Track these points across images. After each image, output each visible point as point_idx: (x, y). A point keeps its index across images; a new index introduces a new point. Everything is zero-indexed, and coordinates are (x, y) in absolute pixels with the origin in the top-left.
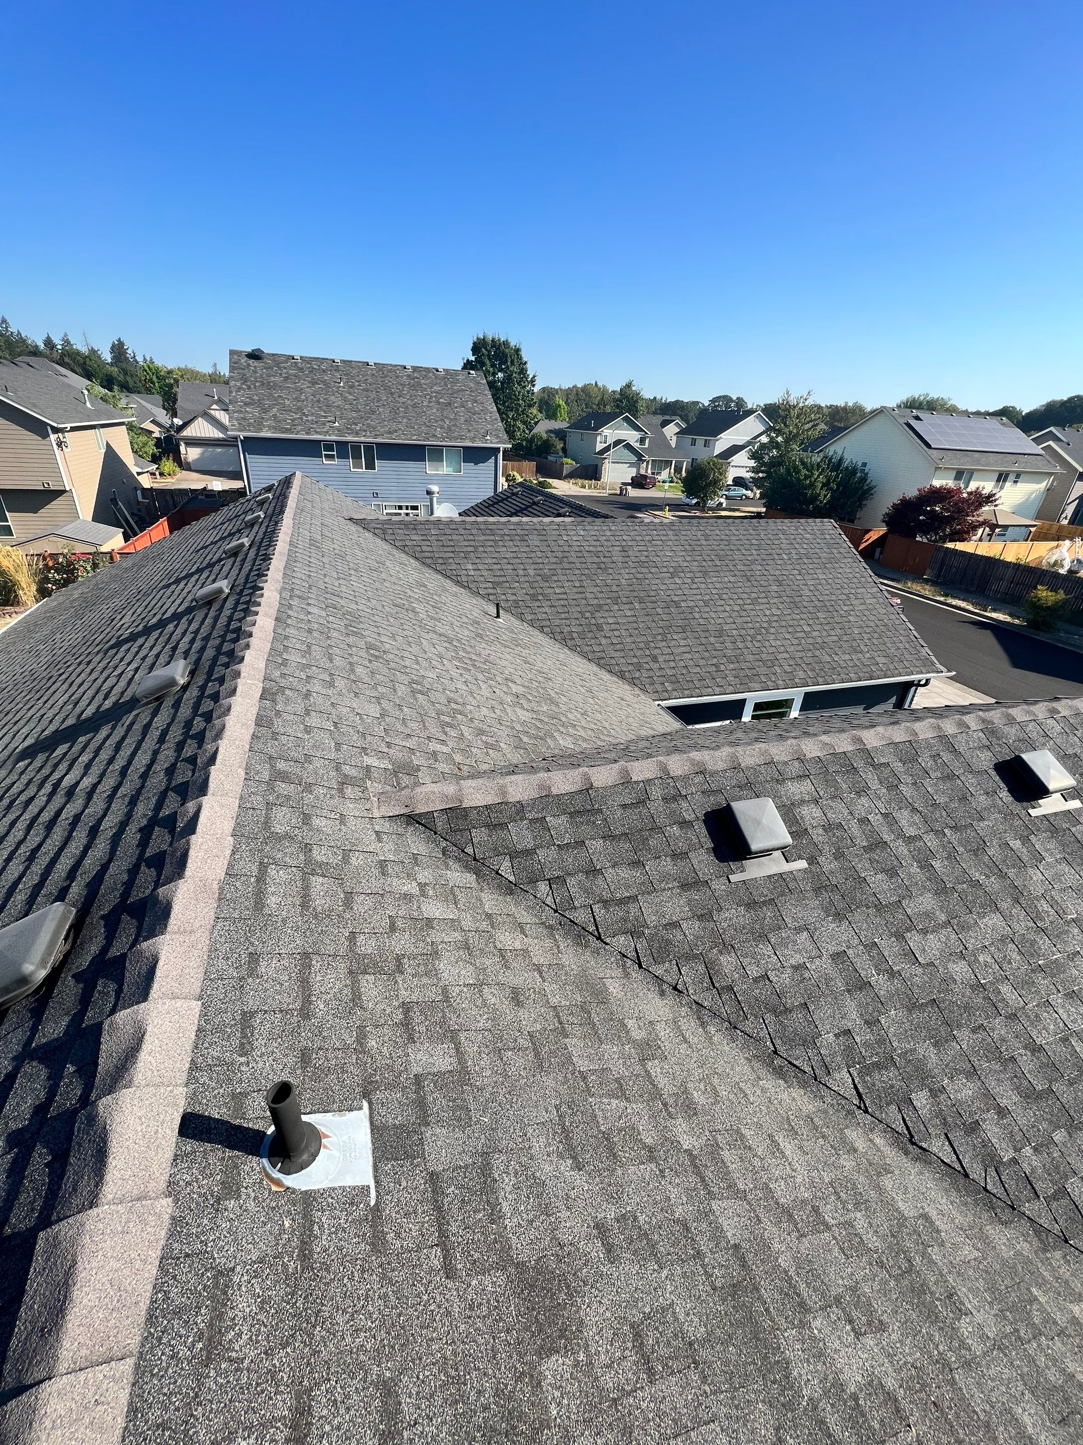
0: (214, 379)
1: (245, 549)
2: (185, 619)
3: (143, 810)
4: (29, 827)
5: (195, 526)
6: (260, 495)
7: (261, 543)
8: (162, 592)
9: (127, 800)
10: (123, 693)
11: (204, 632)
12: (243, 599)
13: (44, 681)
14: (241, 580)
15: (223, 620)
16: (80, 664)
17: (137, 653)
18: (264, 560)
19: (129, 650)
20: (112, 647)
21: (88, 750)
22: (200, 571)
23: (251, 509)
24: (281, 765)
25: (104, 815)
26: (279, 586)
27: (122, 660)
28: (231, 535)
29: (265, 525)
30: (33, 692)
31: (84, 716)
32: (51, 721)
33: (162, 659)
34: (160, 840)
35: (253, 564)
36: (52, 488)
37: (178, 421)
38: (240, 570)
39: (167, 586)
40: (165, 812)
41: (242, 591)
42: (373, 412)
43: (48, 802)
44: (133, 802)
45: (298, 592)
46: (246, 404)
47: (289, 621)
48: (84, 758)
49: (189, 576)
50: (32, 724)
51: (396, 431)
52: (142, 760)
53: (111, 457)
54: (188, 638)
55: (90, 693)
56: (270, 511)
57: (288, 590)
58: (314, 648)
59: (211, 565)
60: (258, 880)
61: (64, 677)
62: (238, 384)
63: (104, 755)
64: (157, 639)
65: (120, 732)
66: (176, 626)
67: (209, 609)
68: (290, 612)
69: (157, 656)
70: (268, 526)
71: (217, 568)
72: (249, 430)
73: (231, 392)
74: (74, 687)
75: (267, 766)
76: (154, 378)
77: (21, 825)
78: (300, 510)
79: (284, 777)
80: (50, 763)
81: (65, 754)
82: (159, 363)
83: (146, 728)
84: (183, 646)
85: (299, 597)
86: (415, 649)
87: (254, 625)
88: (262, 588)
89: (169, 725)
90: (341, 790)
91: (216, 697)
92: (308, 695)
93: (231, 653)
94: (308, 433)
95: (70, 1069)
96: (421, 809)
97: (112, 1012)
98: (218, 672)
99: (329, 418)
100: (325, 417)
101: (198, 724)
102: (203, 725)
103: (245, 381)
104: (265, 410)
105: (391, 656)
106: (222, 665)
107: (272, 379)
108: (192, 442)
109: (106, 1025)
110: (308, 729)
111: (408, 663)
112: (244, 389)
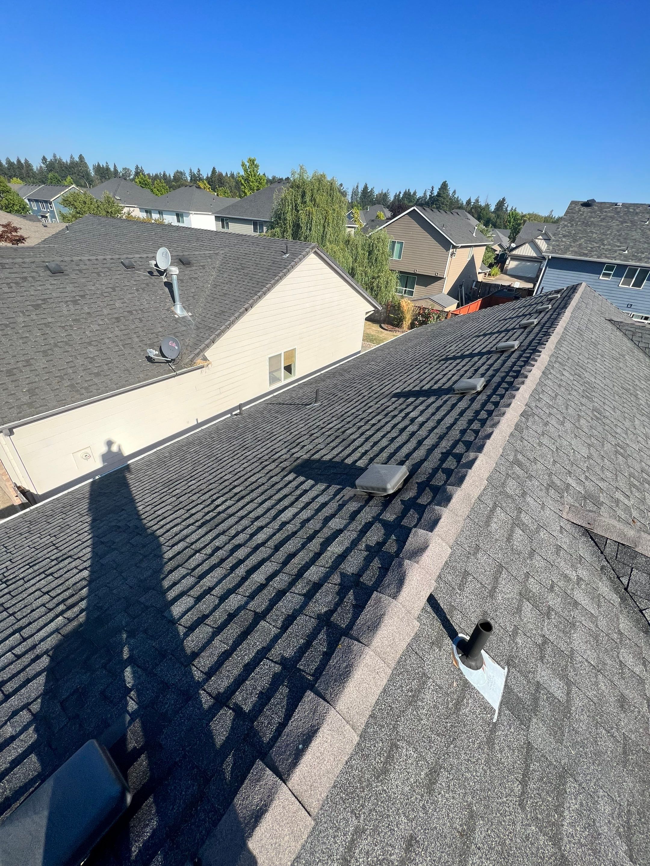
0: (548, 220)
1: (533, 325)
2: (485, 356)
3: (445, 445)
4: (393, 428)
5: (502, 306)
6: (550, 294)
7: (545, 324)
8: (474, 339)
9: (438, 436)
10: (444, 384)
11: (496, 366)
12: (525, 355)
13: (409, 366)
14: (526, 343)
15: (509, 363)
16: (426, 363)
17: (455, 366)
18: (545, 335)
19: (451, 363)
20: (443, 360)
21: (423, 405)
22: (499, 332)
23: (541, 302)
24: (520, 457)
25: (426, 438)
26: (550, 353)
27: (447, 367)
28: (524, 315)
29: (550, 313)
30: (403, 369)
31: (424, 388)
32: (409, 385)
33: (468, 374)
34: (450, 463)
35: (536, 336)
36: (438, 276)
37: (514, 245)
38: (526, 338)
39: (479, 336)
40: (456, 451)
41: (525, 350)
43: (402, 420)
44: (441, 438)
45: (559, 360)
46: (564, 236)
47: (550, 376)
48: (421, 408)
49: (492, 334)
50: (401, 383)
52: (449, 420)
53: (472, 263)
54: (485, 367)
55: (428, 379)
56: (555, 306)
57: (554, 356)
58: (559, 397)
59: (507, 331)
60: (491, 511)
61: (418, 367)
62: (566, 223)
63: (431, 410)
64: (467, 363)
65: (439, 402)
66: (479, 359)
67: (501, 355)
68: (552, 371)
69: (466, 371)
70: (552, 315)
71: (510, 333)
72: (557, 253)
73: (558, 228)
74: (421, 373)
75: (513, 454)
76: (512, 220)
77: (390, 425)
78: (577, 308)
79: (520, 464)
80: (405, 404)
81: (412, 403)
82: (519, 211)
83: (454, 406)
84: (482, 370)
85: (560, 363)
86: (627, 424)
87: (530, 372)
88: (540, 352)
89: (466, 409)
90: (547, 489)
91: (496, 404)
92: (546, 424)
93: (511, 384)
94: (598, 257)
95: (393, 537)
96: (598, 531)
97: (415, 526)
98: (501, 391)
99: (622, 248)
100: (619, 246)
101: (483, 415)
102: (485, 416)
103: (573, 220)
104: (575, 241)
105: (608, 422)
106: (504, 388)
107: (592, 219)
108: (516, 258)
109: (414, 530)
110: (540, 444)
111: (619, 430)
112: (568, 226)
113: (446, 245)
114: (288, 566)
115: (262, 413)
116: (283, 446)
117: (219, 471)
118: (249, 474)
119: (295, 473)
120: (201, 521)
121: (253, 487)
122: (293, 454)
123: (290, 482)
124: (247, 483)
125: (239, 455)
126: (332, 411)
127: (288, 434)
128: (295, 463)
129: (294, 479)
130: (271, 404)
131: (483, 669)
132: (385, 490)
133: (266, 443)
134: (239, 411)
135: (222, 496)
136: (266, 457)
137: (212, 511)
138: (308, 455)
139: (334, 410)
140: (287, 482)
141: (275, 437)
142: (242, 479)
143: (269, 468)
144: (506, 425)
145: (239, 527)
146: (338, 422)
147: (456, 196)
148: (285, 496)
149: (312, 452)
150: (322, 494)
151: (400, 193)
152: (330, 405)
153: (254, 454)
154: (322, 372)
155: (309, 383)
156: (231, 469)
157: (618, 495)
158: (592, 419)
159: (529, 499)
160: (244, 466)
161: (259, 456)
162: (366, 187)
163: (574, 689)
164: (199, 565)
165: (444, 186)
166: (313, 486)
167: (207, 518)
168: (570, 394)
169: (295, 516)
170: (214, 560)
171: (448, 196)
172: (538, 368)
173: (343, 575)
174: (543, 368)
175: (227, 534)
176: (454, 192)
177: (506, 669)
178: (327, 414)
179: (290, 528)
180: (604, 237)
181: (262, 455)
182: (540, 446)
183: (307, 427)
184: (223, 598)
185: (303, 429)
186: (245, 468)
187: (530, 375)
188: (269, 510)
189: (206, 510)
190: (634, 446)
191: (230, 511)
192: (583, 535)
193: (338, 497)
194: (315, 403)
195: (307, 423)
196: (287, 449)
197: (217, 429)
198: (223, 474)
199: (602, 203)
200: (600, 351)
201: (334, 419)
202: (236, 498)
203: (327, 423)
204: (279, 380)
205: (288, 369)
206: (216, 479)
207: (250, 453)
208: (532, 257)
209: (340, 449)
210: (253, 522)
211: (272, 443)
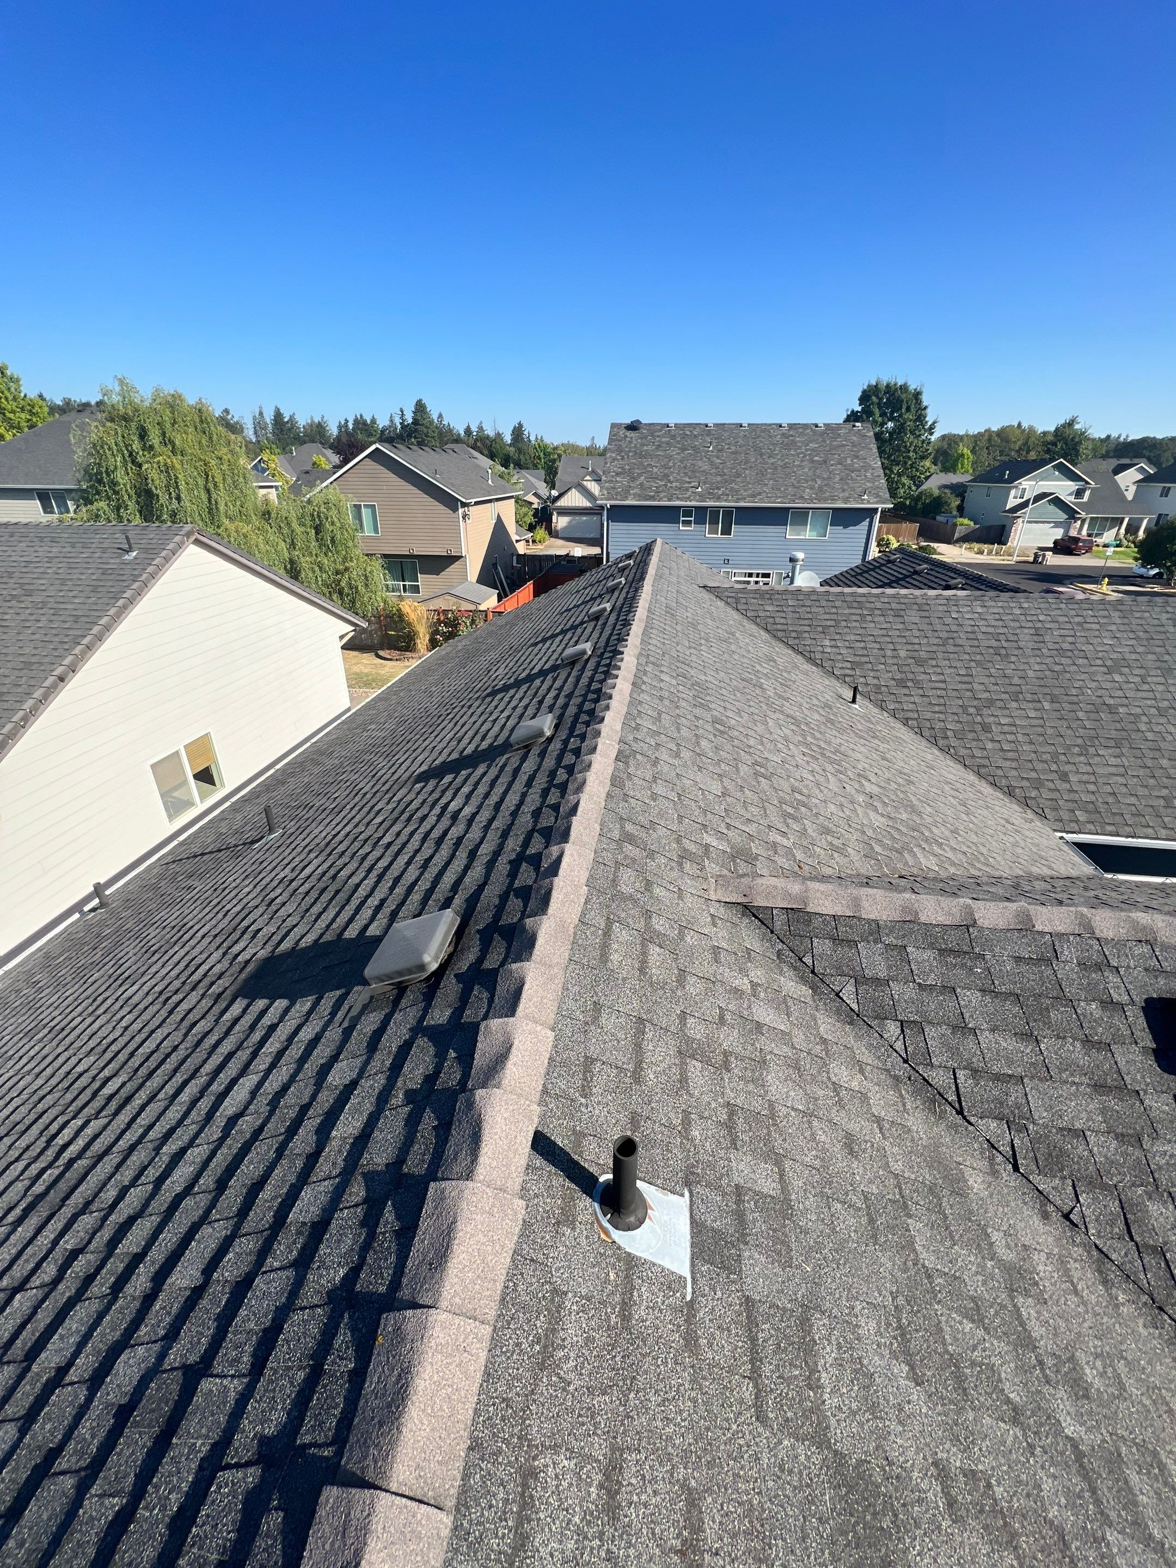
0: (591, 452)
1: (606, 613)
2: (550, 675)
3: (513, 845)
4: (424, 840)
5: (561, 590)
6: (621, 561)
7: (621, 608)
8: (530, 649)
9: (500, 832)
10: (497, 737)
11: (568, 688)
12: (603, 662)
13: (436, 718)
14: (602, 643)
15: (584, 681)
16: (463, 706)
17: (509, 702)
18: (624, 625)
19: (502, 699)
20: (488, 696)
21: (468, 783)
22: (564, 632)
23: (612, 575)
24: (629, 827)
25: (481, 842)
26: (637, 651)
27: (496, 707)
28: (593, 599)
29: (625, 591)
30: (428, 726)
31: (465, 753)
32: (440, 753)
33: (530, 711)
35: (614, 629)
36: (453, 554)
37: (555, 493)
38: (601, 634)
39: (535, 644)
40: (532, 850)
41: (603, 654)
42: (739, 475)
43: (438, 821)
44: (505, 835)
45: (651, 659)
46: (618, 474)
47: (643, 687)
48: (466, 790)
49: (554, 636)
50: (426, 754)
51: (760, 494)
52: (512, 800)
53: (499, 527)
54: (553, 694)
55: (471, 733)
56: (630, 578)
57: (644, 655)
58: (663, 716)
59: (574, 627)
60: (605, 934)
61: (450, 717)
62: (614, 455)
63: (482, 789)
64: (526, 692)
65: (493, 772)
66: (542, 682)
67: (572, 669)
68: (645, 678)
69: (526, 707)
70: (628, 592)
71: (579, 630)
72: (616, 499)
73: (606, 463)
74: (458, 727)
75: (618, 826)
76: (542, 455)
77: (418, 837)
78: (659, 577)
79: (629, 838)
80: (440, 789)
81: (451, 783)
82: (547, 440)
83: (516, 771)
84: (549, 700)
85: (653, 664)
86: (760, 728)
87: (614, 687)
88: (622, 653)
89: (536, 771)
90: (680, 864)
91: (577, 752)
92: (656, 762)
93: (592, 713)
94: (669, 500)
95: (452, 1054)
96: (760, 902)
97: (486, 1017)
98: (580, 729)
99: (693, 484)
100: (690, 483)
101: (562, 775)
102: (565, 776)
103: (621, 452)
104: (633, 479)
105: (736, 733)
106: (583, 723)
107: (645, 448)
108: (564, 512)
109: (482, 1027)
110: (654, 797)
111: (752, 742)
112: (617, 460)
113: (452, 503)
114: (252, 1213)
115: (155, 888)
116: (214, 945)
117: (61, 1060)
118: (138, 1039)
119: (245, 997)
120: (23, 1205)
121: (152, 1063)
122: (237, 956)
123: (236, 1021)
124: (135, 1062)
125: (109, 1002)
126: (307, 841)
127: (220, 916)
128: (243, 976)
129: (244, 1011)
130: (174, 862)
131: (650, 1218)
132: (422, 967)
133: (171, 952)
134: (96, 901)
135: (74, 1118)
136: (177, 984)
137: (50, 1166)
138: (269, 948)
139: (312, 836)
140: (229, 1024)
141: (192, 932)
142: (122, 1057)
143: (185, 1006)
144: (597, 782)
145: (126, 1175)
146: (321, 859)
147: (445, 422)
148: (230, 1056)
149: (276, 938)
150: (306, 1021)
151: (347, 421)
152: (301, 830)
153: (146, 989)
154: (278, 767)
155: (254, 794)
156: (92, 1044)
157: (774, 837)
158: (715, 736)
159: (657, 891)
160: (123, 1024)
161: (157, 989)
162: (278, 415)
163: (787, 1164)
164: (23, 1326)
165: (420, 408)
166: (287, 1011)
167: (39, 1188)
168: (677, 707)
169: (254, 1093)
170: (66, 1289)
171: (432, 422)
172: (625, 679)
173: (369, 1177)
174: (631, 677)
175: (94, 1207)
176: (440, 416)
177: (687, 1194)
178: (299, 849)
179: (246, 1125)
180: (667, 471)
181: (166, 982)
182: (654, 800)
183: (259, 889)
184: (96, 1381)
185: (250, 897)
186: (126, 1028)
187: (615, 693)
188: (194, 1103)
189: (34, 1170)
190: (775, 759)
191: (98, 1147)
192: (743, 915)
193: (340, 1015)
194: (269, 834)
195: (258, 879)
196: (221, 951)
197: (47, 958)
198: (74, 1060)
199: (650, 424)
200: (702, 634)
201: (312, 855)
202: (113, 1105)
203: (299, 868)
204: (190, 804)
205: (205, 776)
206: (53, 1082)
207: (135, 987)
208: (586, 509)
209: (331, 913)
210: (157, 1150)
211: (187, 948)
